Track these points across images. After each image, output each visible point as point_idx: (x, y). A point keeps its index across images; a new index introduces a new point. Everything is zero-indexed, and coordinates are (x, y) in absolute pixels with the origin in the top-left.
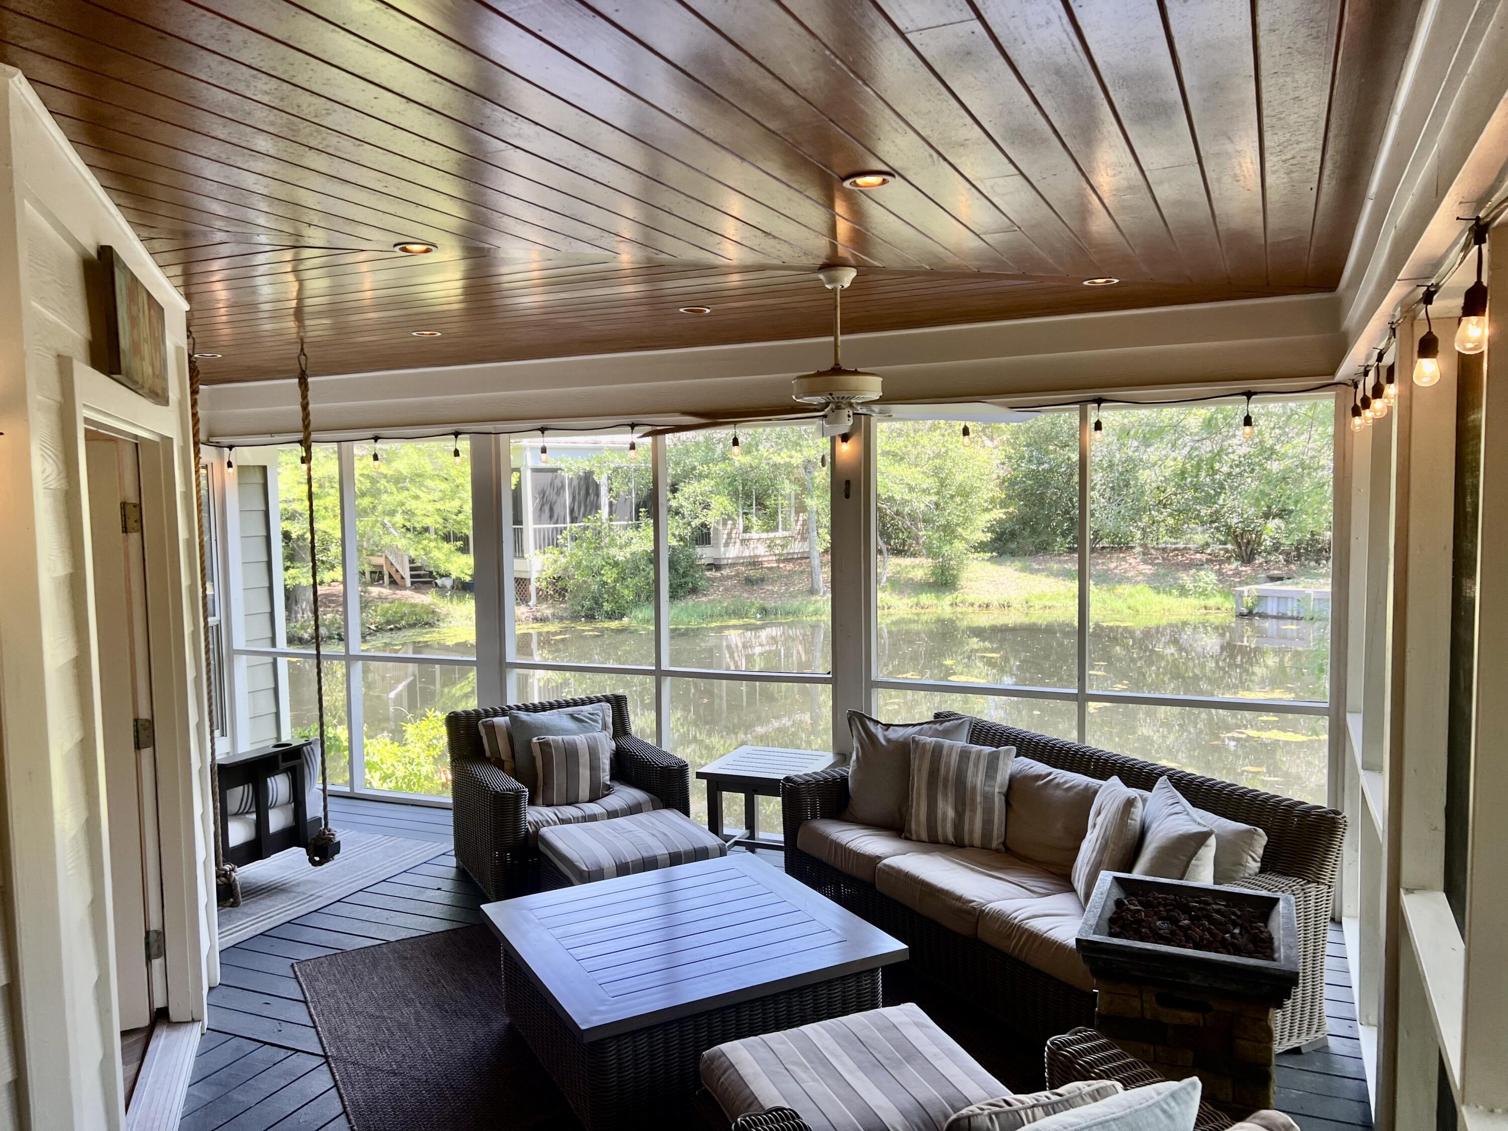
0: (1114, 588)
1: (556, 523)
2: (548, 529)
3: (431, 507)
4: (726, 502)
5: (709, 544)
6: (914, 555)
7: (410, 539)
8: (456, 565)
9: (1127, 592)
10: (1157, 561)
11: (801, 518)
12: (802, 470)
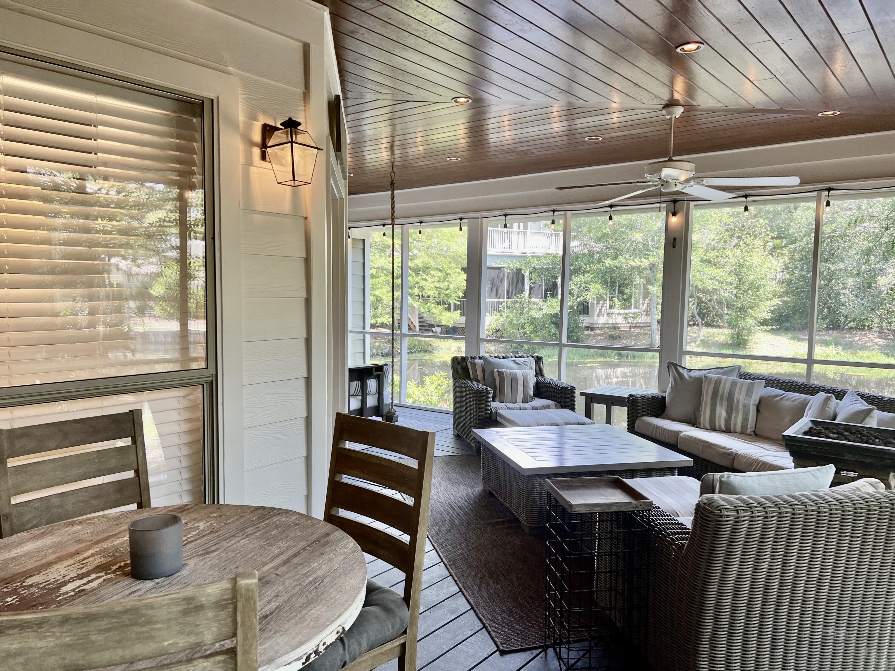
0: (857, 353)
1: (499, 298)
2: (494, 301)
3: (432, 285)
4: (600, 287)
5: (588, 314)
6: (719, 327)
7: (421, 302)
8: (445, 317)
9: (865, 355)
10: (889, 337)
11: (646, 302)
12: (649, 271)
